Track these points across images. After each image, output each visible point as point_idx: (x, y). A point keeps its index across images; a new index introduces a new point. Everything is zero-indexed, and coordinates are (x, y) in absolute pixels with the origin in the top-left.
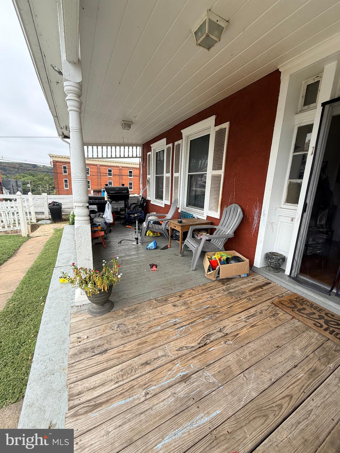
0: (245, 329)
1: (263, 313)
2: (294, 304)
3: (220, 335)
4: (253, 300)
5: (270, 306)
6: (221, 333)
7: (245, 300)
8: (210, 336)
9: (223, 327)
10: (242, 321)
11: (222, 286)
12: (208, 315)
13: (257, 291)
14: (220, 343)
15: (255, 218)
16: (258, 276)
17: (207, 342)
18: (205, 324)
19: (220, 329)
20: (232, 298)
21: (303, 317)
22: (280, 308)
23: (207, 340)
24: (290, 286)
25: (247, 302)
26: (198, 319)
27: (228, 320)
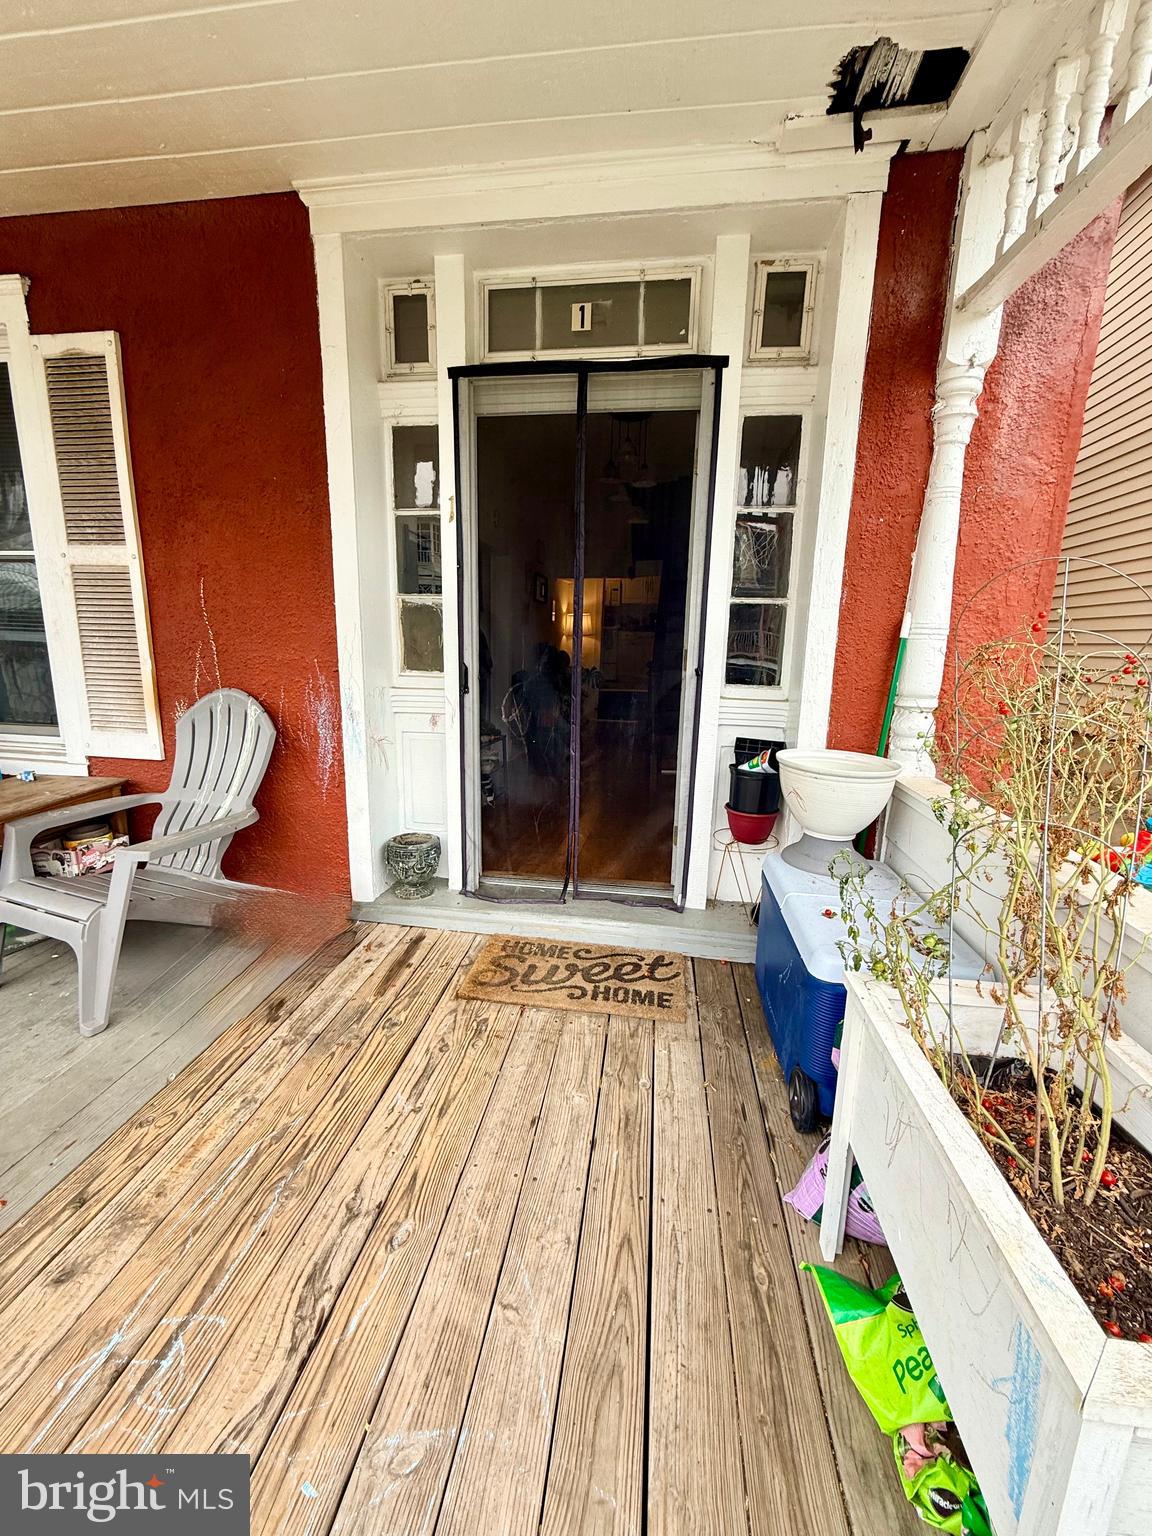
0: (426, 1139)
1: (450, 1044)
2: (506, 968)
3: (357, 1230)
4: (402, 1019)
5: (455, 1010)
6: (360, 1219)
7: (379, 1035)
8: (321, 1273)
9: (353, 1195)
10: (405, 1114)
11: (272, 1029)
12: (271, 1189)
13: (399, 983)
14: (374, 1265)
15: (321, 732)
16: (378, 930)
17: (323, 1310)
18: (277, 1239)
19: (347, 1206)
20: (333, 1054)
21: (541, 991)
22: (482, 1001)
23: (316, 1301)
24: (478, 920)
25: (388, 1038)
26: (233, 1243)
27: (358, 1149)
